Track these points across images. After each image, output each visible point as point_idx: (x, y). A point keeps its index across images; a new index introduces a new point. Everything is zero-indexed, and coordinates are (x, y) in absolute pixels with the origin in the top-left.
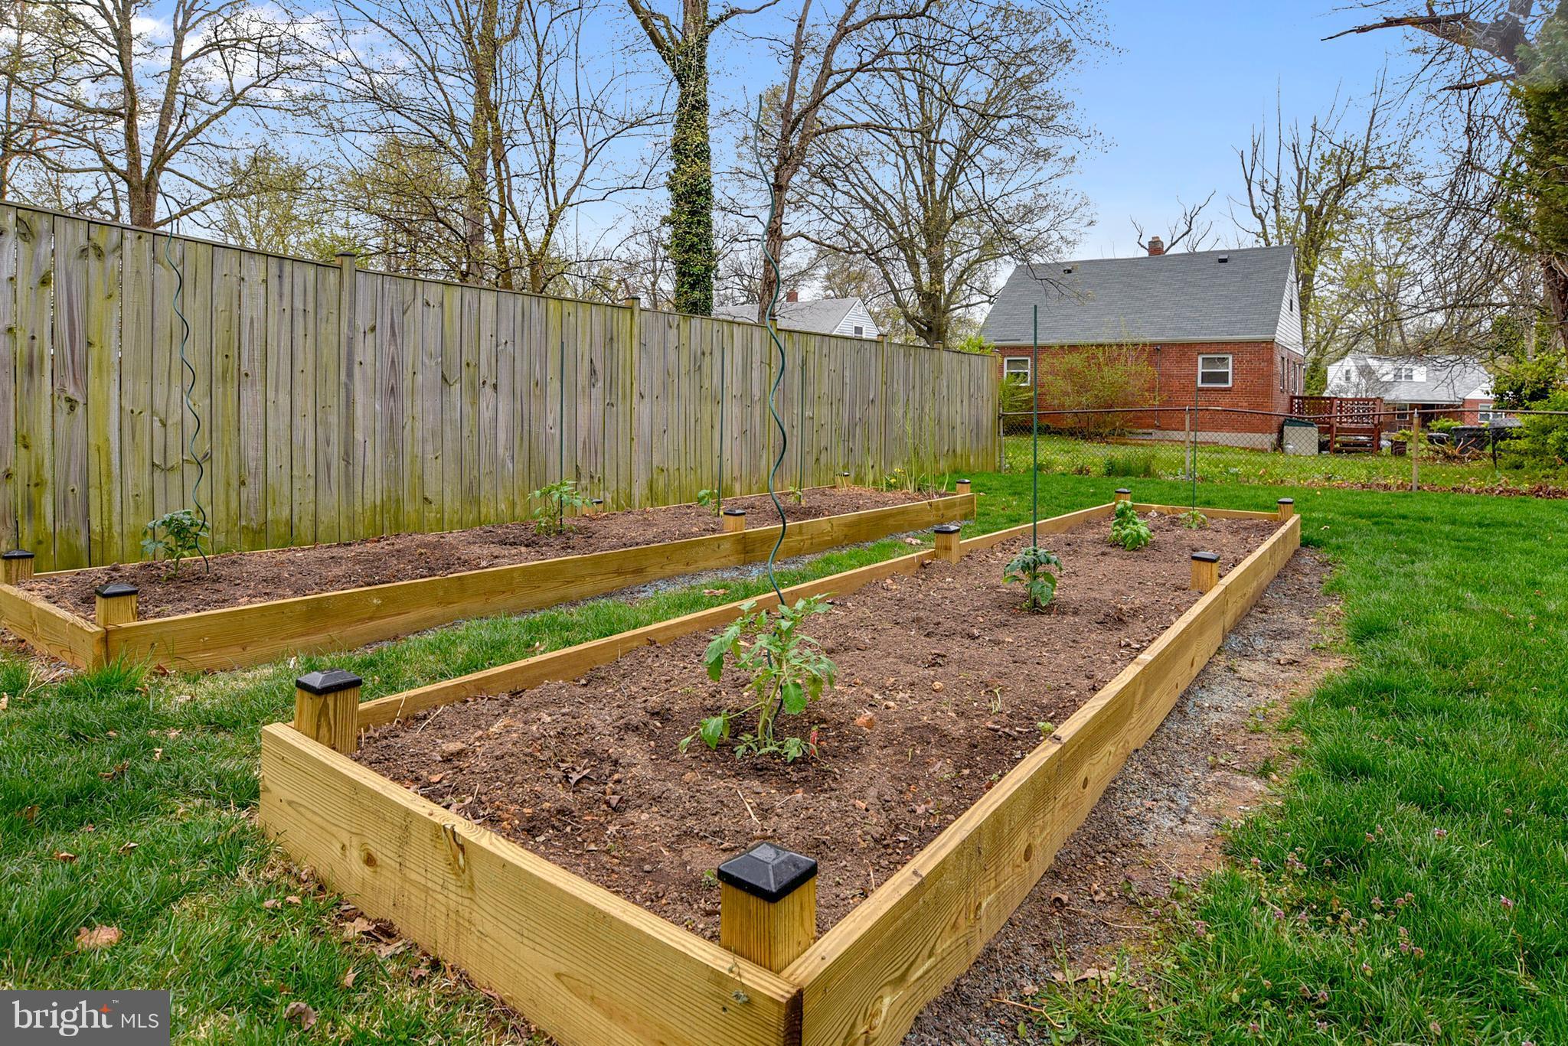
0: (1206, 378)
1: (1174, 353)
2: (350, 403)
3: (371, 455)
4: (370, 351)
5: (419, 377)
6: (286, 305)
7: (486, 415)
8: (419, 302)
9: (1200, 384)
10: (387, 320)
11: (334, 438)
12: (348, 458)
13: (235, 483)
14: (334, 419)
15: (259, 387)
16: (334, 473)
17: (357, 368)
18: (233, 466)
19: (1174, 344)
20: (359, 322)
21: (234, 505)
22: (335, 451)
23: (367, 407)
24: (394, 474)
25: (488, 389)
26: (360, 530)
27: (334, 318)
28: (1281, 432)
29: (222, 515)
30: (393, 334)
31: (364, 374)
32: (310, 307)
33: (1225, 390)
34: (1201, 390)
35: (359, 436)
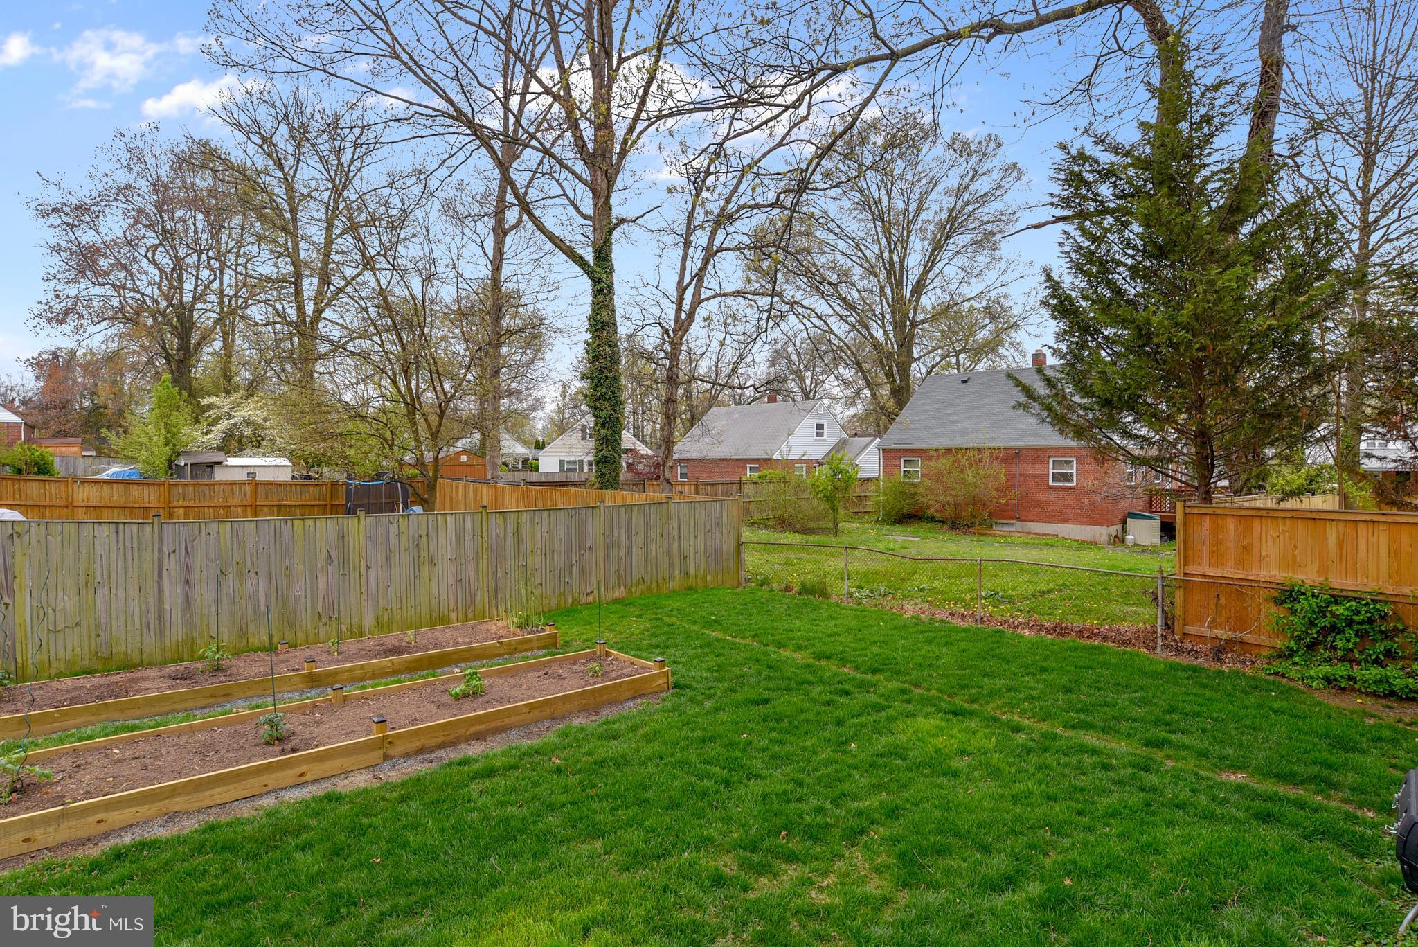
0: (1056, 477)
1: (1029, 456)
2: (161, 590)
3: (175, 614)
4: (172, 563)
5: (205, 573)
6: (121, 546)
7: (251, 589)
8: (203, 534)
9: (1051, 483)
10: (183, 546)
11: (152, 609)
12: (160, 617)
13: (93, 635)
14: (151, 600)
15: (107, 588)
16: (152, 627)
17: (165, 573)
18: (93, 627)
19: (1030, 449)
20: (165, 549)
21: (93, 646)
22: (152, 616)
23: (173, 593)
24: (189, 624)
25: (252, 575)
26: (169, 655)
27: (149, 549)
28: (1125, 522)
29: (87, 651)
30: (187, 552)
31: (170, 575)
32: (135, 545)
33: (1071, 488)
34: (1051, 487)
35: (167, 607)
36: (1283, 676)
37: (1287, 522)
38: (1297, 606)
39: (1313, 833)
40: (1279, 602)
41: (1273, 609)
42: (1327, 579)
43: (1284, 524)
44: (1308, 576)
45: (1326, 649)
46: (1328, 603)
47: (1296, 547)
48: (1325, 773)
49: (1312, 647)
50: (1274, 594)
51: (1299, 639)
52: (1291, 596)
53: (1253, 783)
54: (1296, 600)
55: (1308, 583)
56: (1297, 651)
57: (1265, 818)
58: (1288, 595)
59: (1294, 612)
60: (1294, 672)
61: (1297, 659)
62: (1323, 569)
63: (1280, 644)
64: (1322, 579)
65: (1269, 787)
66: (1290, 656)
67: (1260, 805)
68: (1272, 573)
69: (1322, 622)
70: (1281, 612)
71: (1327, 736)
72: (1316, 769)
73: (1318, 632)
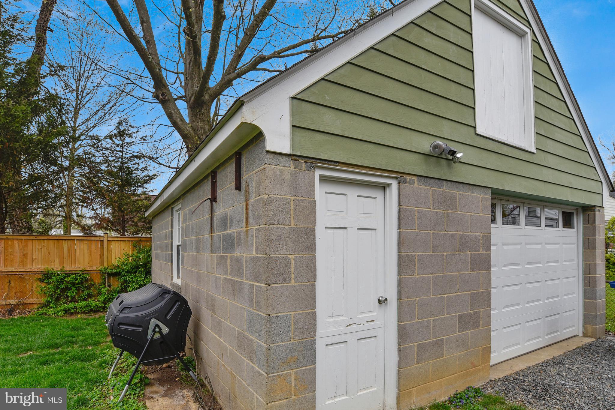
36: (45, 314)
37: (45, 241)
38: (51, 281)
39: (69, 360)
40: (42, 281)
41: (39, 284)
42: (63, 267)
43: (44, 243)
44: (55, 267)
45: (64, 299)
46: (65, 277)
47: (49, 253)
48: (70, 339)
49: (58, 299)
50: (40, 276)
51: (52, 296)
52: (48, 276)
53: (38, 353)
54: (50, 278)
55: (55, 269)
56: (51, 302)
57: (46, 363)
58: (46, 276)
59: (48, 283)
60: (50, 311)
61: (51, 305)
62: (62, 262)
63: (43, 300)
64: (61, 267)
65: (45, 352)
66: (48, 305)
67: (42, 359)
68: (40, 267)
69: (62, 286)
70: (43, 285)
71: (68, 328)
72: (66, 339)
73: (60, 291)
